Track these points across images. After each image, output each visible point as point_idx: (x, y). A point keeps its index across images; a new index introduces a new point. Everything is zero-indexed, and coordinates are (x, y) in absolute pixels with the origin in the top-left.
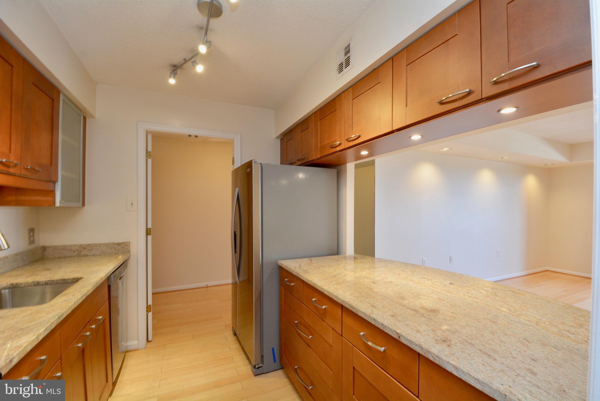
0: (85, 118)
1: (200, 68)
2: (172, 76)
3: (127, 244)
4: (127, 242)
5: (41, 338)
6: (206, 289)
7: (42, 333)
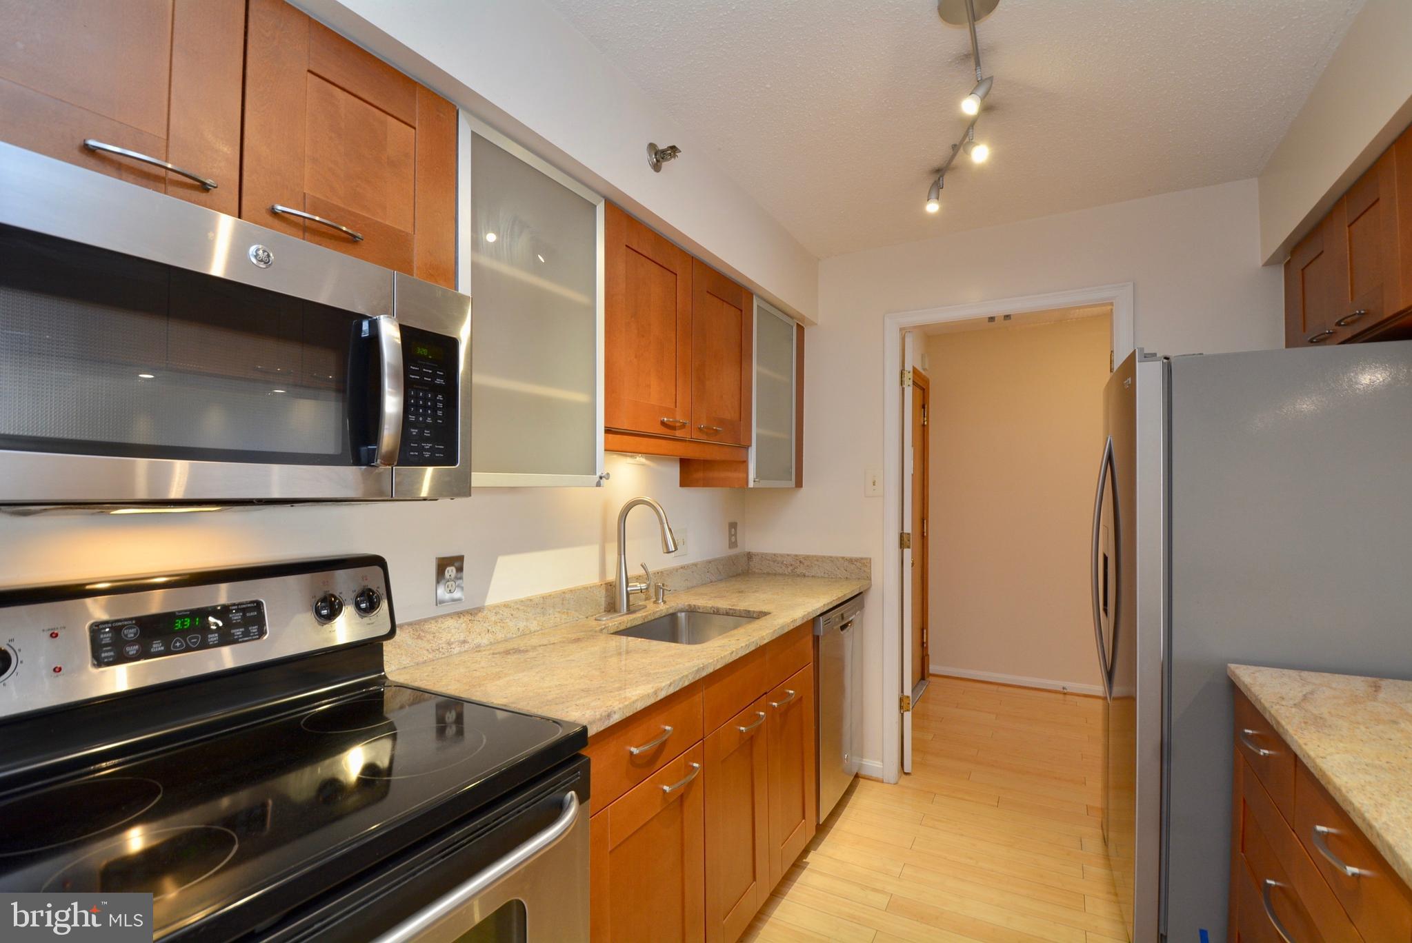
0: (800, 329)
1: (980, 154)
2: (934, 195)
3: (865, 561)
4: (866, 559)
5: (662, 695)
6: (1061, 696)
7: (664, 687)
